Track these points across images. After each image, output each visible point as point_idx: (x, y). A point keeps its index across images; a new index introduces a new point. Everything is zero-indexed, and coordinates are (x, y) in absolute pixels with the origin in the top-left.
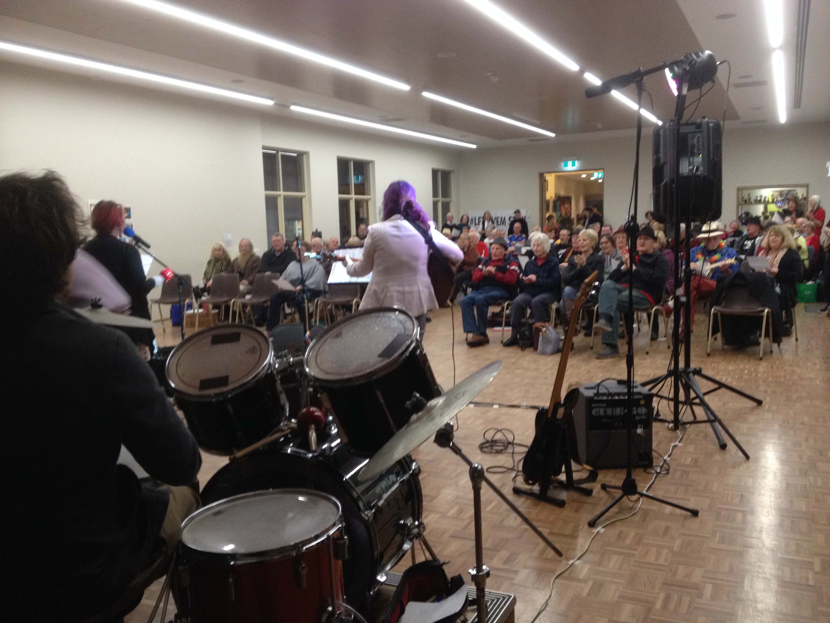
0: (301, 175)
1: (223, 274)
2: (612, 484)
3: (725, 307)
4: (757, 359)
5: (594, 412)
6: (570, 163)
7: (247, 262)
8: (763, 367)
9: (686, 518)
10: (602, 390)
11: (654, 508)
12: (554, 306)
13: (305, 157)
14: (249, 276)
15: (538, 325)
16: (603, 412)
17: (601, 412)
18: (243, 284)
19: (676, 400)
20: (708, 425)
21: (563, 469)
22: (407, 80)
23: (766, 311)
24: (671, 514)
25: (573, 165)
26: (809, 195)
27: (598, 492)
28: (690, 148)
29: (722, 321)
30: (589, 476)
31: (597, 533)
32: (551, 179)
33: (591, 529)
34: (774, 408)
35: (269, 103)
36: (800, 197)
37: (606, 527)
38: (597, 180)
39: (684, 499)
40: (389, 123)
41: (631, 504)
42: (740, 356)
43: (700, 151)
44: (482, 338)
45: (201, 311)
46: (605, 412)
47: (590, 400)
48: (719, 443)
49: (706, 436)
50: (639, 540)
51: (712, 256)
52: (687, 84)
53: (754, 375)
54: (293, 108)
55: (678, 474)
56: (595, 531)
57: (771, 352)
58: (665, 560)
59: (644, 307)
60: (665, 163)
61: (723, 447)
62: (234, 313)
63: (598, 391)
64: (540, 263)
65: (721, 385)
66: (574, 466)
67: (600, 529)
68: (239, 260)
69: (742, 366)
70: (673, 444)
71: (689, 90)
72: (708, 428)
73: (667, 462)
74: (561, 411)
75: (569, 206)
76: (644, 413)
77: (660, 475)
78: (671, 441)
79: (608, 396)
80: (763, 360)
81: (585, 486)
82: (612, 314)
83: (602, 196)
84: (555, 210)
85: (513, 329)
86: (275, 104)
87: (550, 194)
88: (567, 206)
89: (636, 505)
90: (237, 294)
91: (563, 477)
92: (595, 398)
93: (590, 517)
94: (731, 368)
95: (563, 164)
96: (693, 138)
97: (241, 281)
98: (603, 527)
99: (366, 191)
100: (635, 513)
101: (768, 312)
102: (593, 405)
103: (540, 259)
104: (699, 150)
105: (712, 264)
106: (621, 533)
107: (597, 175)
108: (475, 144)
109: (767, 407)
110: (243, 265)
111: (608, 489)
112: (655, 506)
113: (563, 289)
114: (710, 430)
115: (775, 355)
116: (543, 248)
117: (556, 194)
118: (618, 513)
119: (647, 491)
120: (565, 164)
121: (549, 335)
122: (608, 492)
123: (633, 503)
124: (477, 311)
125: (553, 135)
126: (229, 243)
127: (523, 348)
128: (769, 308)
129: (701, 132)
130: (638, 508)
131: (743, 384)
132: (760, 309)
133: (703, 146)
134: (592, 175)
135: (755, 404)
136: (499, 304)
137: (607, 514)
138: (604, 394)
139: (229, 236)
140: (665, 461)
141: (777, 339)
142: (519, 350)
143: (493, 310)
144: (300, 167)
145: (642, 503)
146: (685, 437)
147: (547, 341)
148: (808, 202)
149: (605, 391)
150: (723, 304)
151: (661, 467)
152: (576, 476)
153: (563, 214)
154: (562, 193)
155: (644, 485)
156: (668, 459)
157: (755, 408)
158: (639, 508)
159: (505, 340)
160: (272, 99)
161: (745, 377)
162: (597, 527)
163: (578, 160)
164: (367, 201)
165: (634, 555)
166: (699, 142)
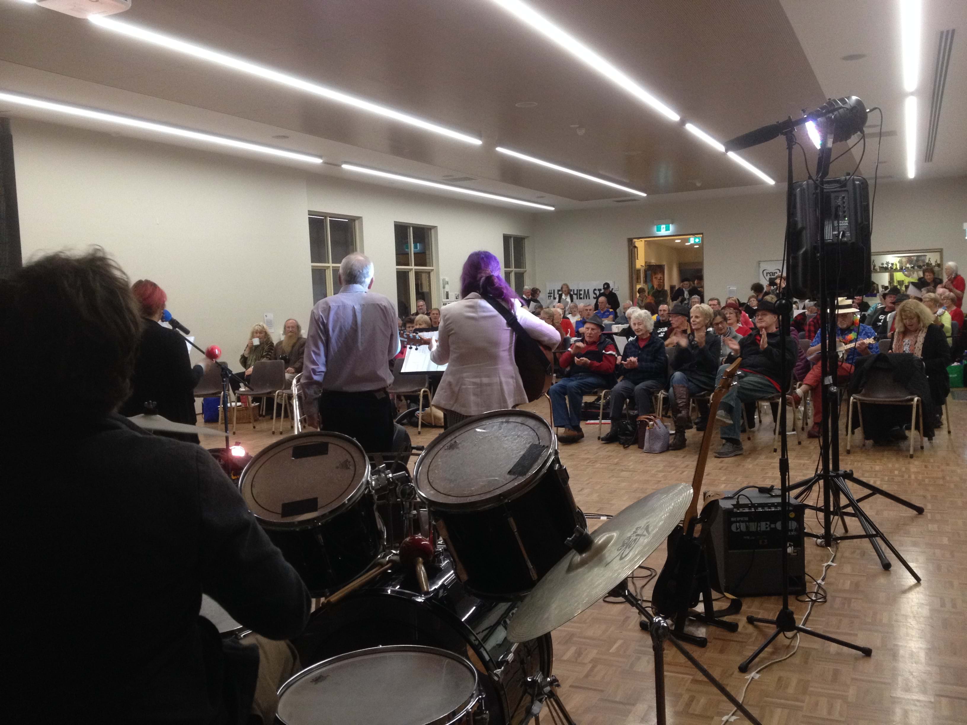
0: (352, 244)
1: (264, 360)
2: (760, 617)
3: (864, 395)
4: (907, 457)
5: (734, 528)
6: (663, 226)
7: (293, 346)
8: (915, 466)
9: (856, 659)
10: (743, 501)
11: (816, 646)
12: (661, 395)
13: (357, 222)
14: (295, 362)
15: (643, 417)
16: (745, 527)
17: (742, 527)
18: (288, 372)
19: (826, 510)
20: (867, 540)
21: (701, 598)
22: (478, 134)
23: (916, 399)
24: (838, 654)
25: (667, 229)
26: (944, 262)
27: (744, 627)
28: (833, 210)
29: (862, 411)
30: (730, 606)
31: (751, 680)
32: (640, 244)
33: (743, 675)
34: (938, 517)
35: (318, 161)
36: (934, 264)
37: (762, 672)
38: (692, 245)
39: (850, 634)
40: (455, 183)
41: (787, 642)
42: (886, 453)
43: (845, 214)
44: (575, 433)
45: (239, 404)
46: (747, 527)
47: (729, 513)
48: (882, 562)
49: (863, 554)
50: (804, 687)
51: (846, 334)
52: (833, 136)
53: (906, 476)
54: (345, 167)
55: (838, 601)
56: (749, 677)
57: (922, 448)
58: (841, 715)
59: (770, 396)
60: (803, 228)
61: (887, 566)
62: (279, 406)
63: (738, 502)
64: (642, 344)
65: (875, 491)
66: (715, 595)
67: (753, 675)
68: (284, 344)
69: (890, 465)
70: (826, 564)
71: (834, 143)
72: (866, 543)
73: (822, 586)
74: (698, 527)
75: (662, 276)
76: (794, 527)
77: (816, 604)
78: (822, 561)
79: (750, 508)
80: (914, 458)
81: (726, 619)
82: (732, 403)
83: (701, 263)
84: (646, 282)
85: (612, 423)
86: (325, 163)
87: (640, 263)
88: (659, 276)
89: (793, 642)
90: (282, 385)
91: (700, 608)
92: (735, 510)
93: (740, 660)
94: (877, 468)
95: (655, 228)
96: (837, 198)
97: (286, 368)
98: (757, 673)
99: (428, 261)
100: (794, 653)
101: (918, 401)
102: (732, 519)
103: (643, 340)
104: (844, 212)
105: (846, 344)
106: (780, 679)
107: (693, 240)
108: (553, 206)
109: (929, 516)
110: (288, 349)
111: (756, 623)
112: (817, 643)
113: (671, 376)
114: (870, 546)
115: (926, 452)
116: (645, 327)
117: (646, 262)
118: (773, 653)
119: (804, 625)
120: (657, 228)
121: (658, 429)
122: (756, 627)
123: (790, 640)
124: (569, 401)
125: (644, 195)
126: (270, 323)
127: (626, 444)
128: (918, 396)
129: (847, 191)
130: (796, 647)
131: (895, 487)
132: (909, 397)
133: (849, 208)
134: (688, 240)
135: (915, 512)
136: (595, 394)
137: (761, 655)
138: (745, 506)
139: (270, 316)
140: (819, 586)
141: (929, 433)
142: (621, 448)
143: (588, 399)
144: (352, 236)
145: (800, 641)
146: (839, 555)
147: (655, 437)
148: (942, 269)
149: (747, 502)
150: (863, 391)
151: (816, 593)
152: (717, 606)
153: (655, 287)
154: (653, 262)
155: (800, 617)
156: (823, 583)
157: (916, 517)
158: (798, 647)
159: (602, 436)
160: (320, 157)
161: (898, 479)
162: (750, 673)
163: (672, 224)
164: (429, 273)
165: (800, 708)
166: (844, 203)
